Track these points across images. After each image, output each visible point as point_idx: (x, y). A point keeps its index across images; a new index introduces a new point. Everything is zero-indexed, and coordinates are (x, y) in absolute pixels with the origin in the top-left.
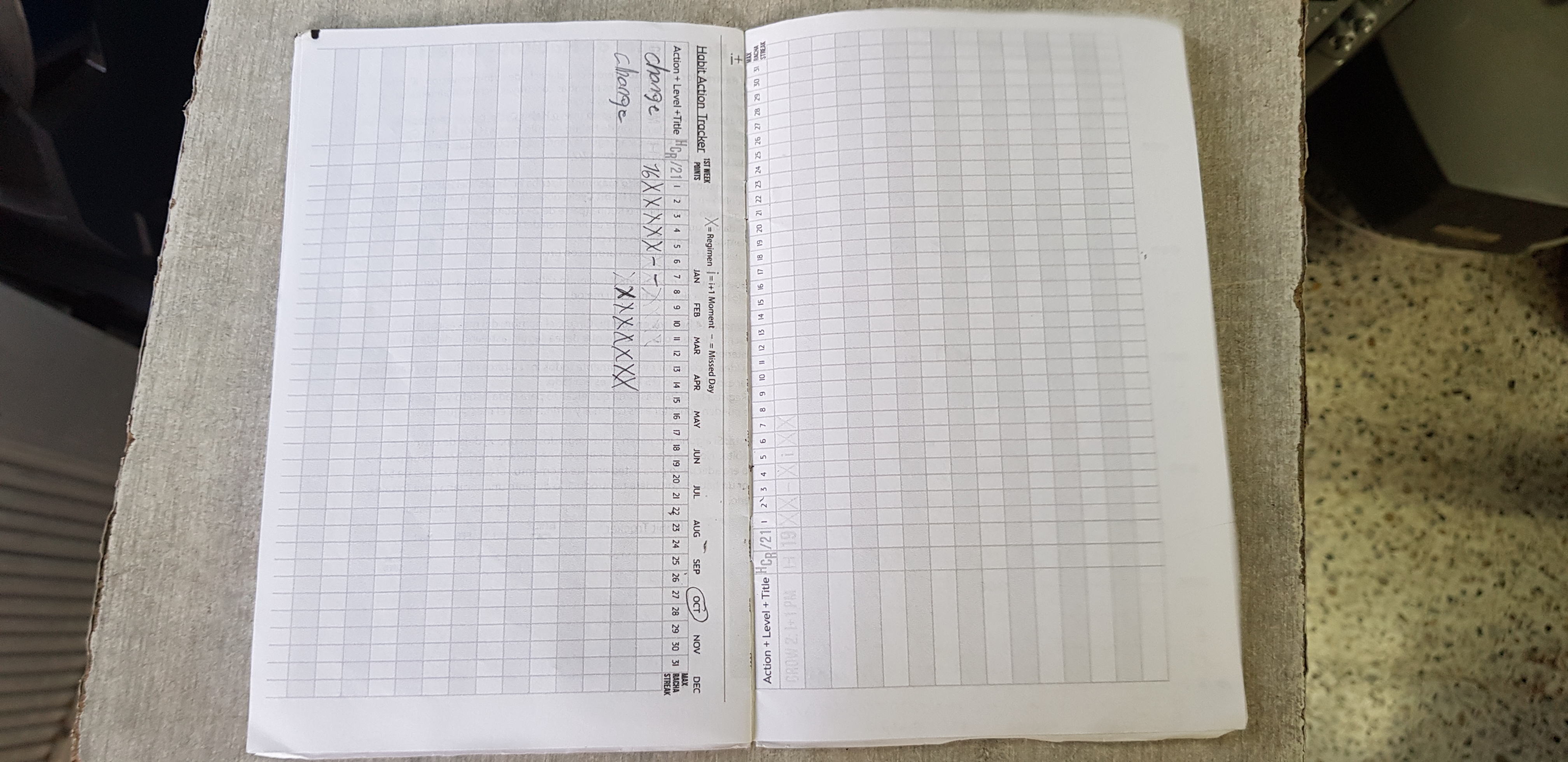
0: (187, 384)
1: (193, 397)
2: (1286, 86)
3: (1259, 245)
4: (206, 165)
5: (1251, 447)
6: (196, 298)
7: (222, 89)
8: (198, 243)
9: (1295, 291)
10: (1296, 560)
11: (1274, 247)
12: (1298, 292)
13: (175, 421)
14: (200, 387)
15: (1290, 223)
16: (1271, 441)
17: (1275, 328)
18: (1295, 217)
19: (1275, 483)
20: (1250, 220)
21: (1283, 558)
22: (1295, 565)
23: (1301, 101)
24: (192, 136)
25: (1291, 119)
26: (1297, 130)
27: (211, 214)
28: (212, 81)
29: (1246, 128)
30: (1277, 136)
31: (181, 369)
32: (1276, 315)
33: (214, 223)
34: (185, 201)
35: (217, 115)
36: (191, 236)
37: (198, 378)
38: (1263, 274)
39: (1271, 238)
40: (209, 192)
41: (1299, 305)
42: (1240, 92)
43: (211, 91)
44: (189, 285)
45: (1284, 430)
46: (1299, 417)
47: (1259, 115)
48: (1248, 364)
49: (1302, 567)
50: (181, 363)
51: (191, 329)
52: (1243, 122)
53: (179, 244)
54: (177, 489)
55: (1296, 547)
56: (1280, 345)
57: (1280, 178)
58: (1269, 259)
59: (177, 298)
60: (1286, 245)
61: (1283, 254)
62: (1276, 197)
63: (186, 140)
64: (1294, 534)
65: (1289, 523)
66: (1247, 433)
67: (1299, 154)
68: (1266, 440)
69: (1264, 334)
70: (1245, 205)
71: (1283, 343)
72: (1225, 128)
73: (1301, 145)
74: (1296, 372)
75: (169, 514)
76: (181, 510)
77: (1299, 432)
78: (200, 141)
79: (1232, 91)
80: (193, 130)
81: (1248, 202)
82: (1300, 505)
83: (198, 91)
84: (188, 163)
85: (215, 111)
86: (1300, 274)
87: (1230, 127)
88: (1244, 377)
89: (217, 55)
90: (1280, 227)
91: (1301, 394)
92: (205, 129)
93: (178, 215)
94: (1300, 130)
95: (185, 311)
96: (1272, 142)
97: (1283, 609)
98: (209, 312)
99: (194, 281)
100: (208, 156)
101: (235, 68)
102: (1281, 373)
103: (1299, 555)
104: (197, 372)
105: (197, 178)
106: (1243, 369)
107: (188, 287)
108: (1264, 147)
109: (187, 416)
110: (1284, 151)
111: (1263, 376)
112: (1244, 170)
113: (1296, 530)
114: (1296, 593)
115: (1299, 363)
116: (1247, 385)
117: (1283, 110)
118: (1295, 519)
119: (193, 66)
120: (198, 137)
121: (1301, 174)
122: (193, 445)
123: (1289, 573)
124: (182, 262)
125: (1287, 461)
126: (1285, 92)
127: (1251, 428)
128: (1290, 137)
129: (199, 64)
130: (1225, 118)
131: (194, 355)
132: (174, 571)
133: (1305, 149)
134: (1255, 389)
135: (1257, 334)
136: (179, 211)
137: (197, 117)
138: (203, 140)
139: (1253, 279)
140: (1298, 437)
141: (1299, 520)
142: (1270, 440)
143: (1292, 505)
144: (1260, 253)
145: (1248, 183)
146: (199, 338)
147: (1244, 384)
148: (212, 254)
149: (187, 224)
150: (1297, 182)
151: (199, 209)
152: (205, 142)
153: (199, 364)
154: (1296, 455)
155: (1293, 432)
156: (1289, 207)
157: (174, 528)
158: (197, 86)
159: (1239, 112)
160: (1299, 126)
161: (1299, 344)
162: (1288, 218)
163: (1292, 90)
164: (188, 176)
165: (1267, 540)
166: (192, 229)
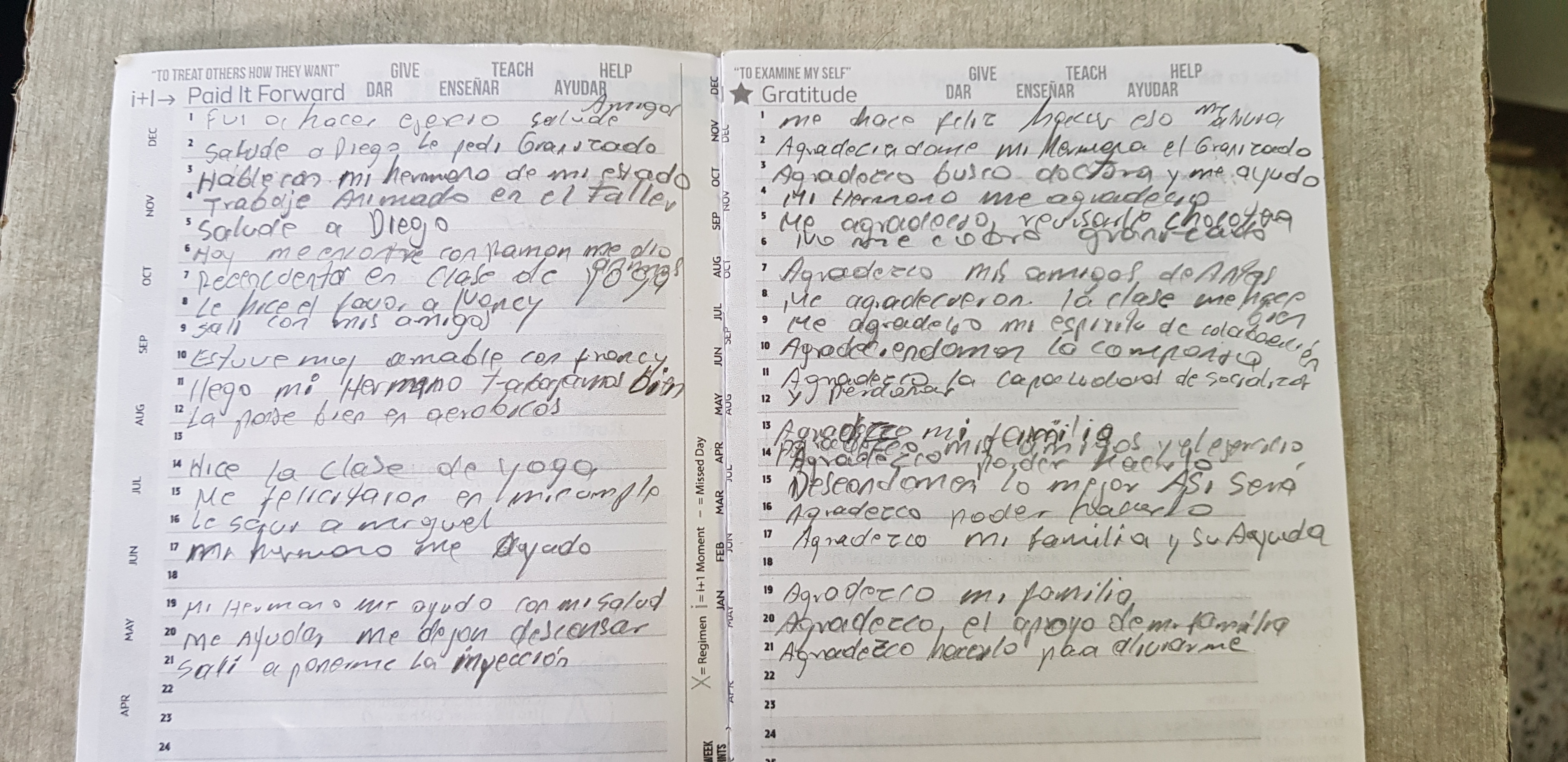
0: (33, 466)
1: (43, 483)
2: (1463, 21)
3: (1437, 233)
4: (46, 167)
5: (1436, 501)
6: (41, 348)
7: (63, 64)
8: (39, 274)
9: (1485, 292)
10: (1496, 645)
11: (1457, 235)
12: (1489, 293)
13: (21, 516)
14: (51, 469)
15: (1476, 203)
16: (1461, 491)
17: (1461, 342)
18: (1482, 194)
19: (1467, 546)
20: (1425, 200)
21: (1480, 643)
22: (1494, 653)
23: (1482, 41)
24: (27, 129)
25: (1472, 64)
26: (1479, 79)
27: (55, 234)
28: (49, 52)
29: (1416, 78)
30: (1455, 88)
31: (25, 445)
32: (1462, 324)
33: (60, 246)
34: (19, 218)
35: (58, 99)
36: (29, 265)
37: (48, 456)
38: (1444, 271)
39: (1452, 222)
40: (51, 204)
41: (1491, 310)
42: (1407, 30)
43: (49, 66)
44: (30, 331)
45: (1478, 477)
46: (1495, 457)
47: (1432, 60)
48: (1429, 390)
49: (1504, 654)
50: (25, 438)
51: (35, 391)
52: (1411, 70)
53: (14, 276)
54: (27, 608)
55: (1495, 629)
56: (1468, 364)
57: (1461, 143)
58: (1451, 251)
59: (16, 349)
60: (1472, 231)
61: (1468, 243)
62: (1458, 168)
63: (18, 134)
64: (1492, 611)
65: (1485, 597)
66: (1431, 483)
67: (1484, 110)
68: (1455, 490)
69: (1448, 350)
70: (1418, 181)
71: (1472, 362)
72: (1389, 79)
73: (1485, 99)
74: (1490, 399)
75: (19, 642)
76: (35, 637)
77: (1496, 477)
78: (37, 133)
79: (1397, 29)
80: (27, 119)
81: (1421, 176)
82: (1499, 574)
83: (31, 67)
84: (23, 166)
85: (55, 94)
86: (1490, 270)
87: (1396, 78)
88: (1424, 408)
89: (55, 17)
90: (1463, 209)
91: (1497, 428)
92: (43, 118)
93: (12, 237)
94: (1483, 80)
95: (26, 367)
96: (1450, 96)
97: (1481, 710)
98: (58, 367)
99: (37, 325)
100: (48, 155)
101: (78, 35)
102: (1471, 401)
103: (1499, 638)
104: (46, 449)
105: (35, 186)
106: (1423, 397)
107: (30, 335)
108: (1439, 102)
109: (36, 509)
110: (1465, 107)
111: (1448, 405)
112: (1415, 134)
113: (1495, 607)
114: (1497, 689)
115: (1492, 387)
116: (1428, 419)
117: (1462, 54)
118: (1494, 593)
119: (24, 33)
120: (34, 129)
121: (1487, 137)
122: (46, 548)
123: (1488, 664)
124: (20, 300)
125: (1481, 517)
126: (1463, 29)
127: (1436, 476)
128: (1471, 89)
129: (31, 30)
130: (1388, 64)
131: (42, 426)
132: (29, 718)
133: (1490, 105)
134: (1438, 424)
135: (1439, 350)
136: (12, 231)
137: (31, 103)
138: (41, 132)
139: (1431, 278)
140: (1495, 484)
141: (1498, 592)
142: (1459, 489)
143: (1489, 573)
144: (1439, 244)
145: (1421, 151)
146: (47, 404)
147: (1425, 417)
148: (59, 288)
149: (24, 249)
150: (1483, 148)
151: (39, 228)
152: (44, 136)
153: (48, 438)
154: (1493, 508)
155: (1487, 479)
156: (1473, 182)
157: (26, 660)
158: (30, 60)
159: (1406, 55)
160: (1482, 74)
161: (1491, 362)
162: (1473, 196)
163: (1471, 27)
164: (23, 183)
165: (1459, 621)
166: (30, 255)
